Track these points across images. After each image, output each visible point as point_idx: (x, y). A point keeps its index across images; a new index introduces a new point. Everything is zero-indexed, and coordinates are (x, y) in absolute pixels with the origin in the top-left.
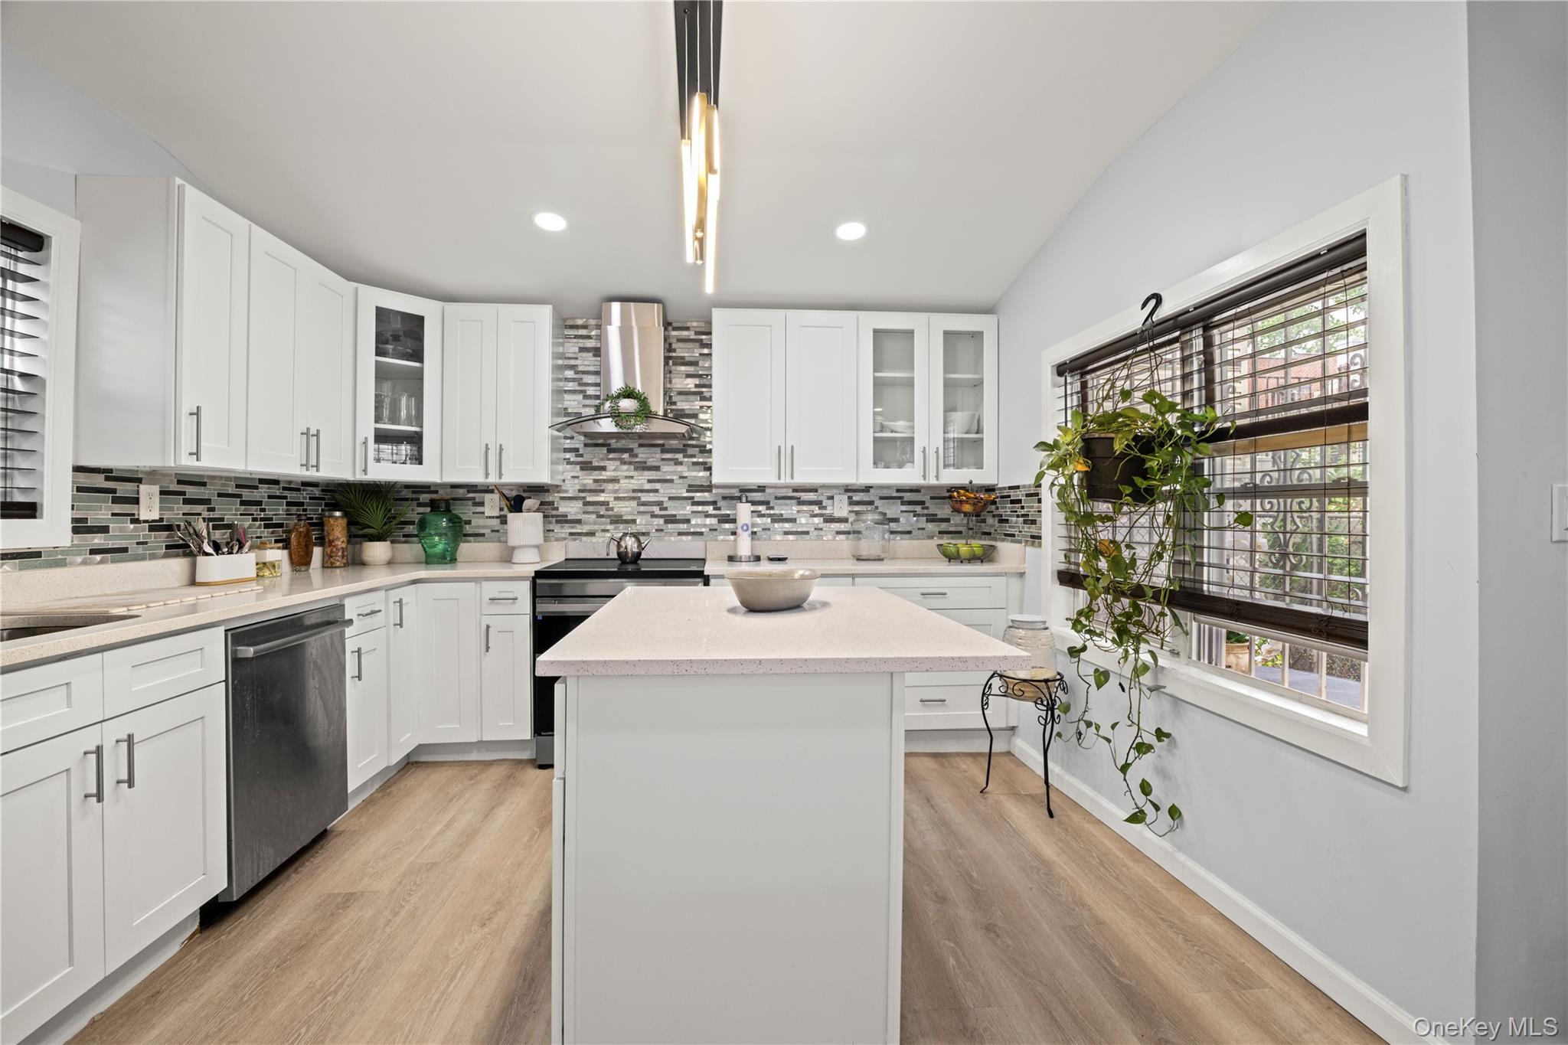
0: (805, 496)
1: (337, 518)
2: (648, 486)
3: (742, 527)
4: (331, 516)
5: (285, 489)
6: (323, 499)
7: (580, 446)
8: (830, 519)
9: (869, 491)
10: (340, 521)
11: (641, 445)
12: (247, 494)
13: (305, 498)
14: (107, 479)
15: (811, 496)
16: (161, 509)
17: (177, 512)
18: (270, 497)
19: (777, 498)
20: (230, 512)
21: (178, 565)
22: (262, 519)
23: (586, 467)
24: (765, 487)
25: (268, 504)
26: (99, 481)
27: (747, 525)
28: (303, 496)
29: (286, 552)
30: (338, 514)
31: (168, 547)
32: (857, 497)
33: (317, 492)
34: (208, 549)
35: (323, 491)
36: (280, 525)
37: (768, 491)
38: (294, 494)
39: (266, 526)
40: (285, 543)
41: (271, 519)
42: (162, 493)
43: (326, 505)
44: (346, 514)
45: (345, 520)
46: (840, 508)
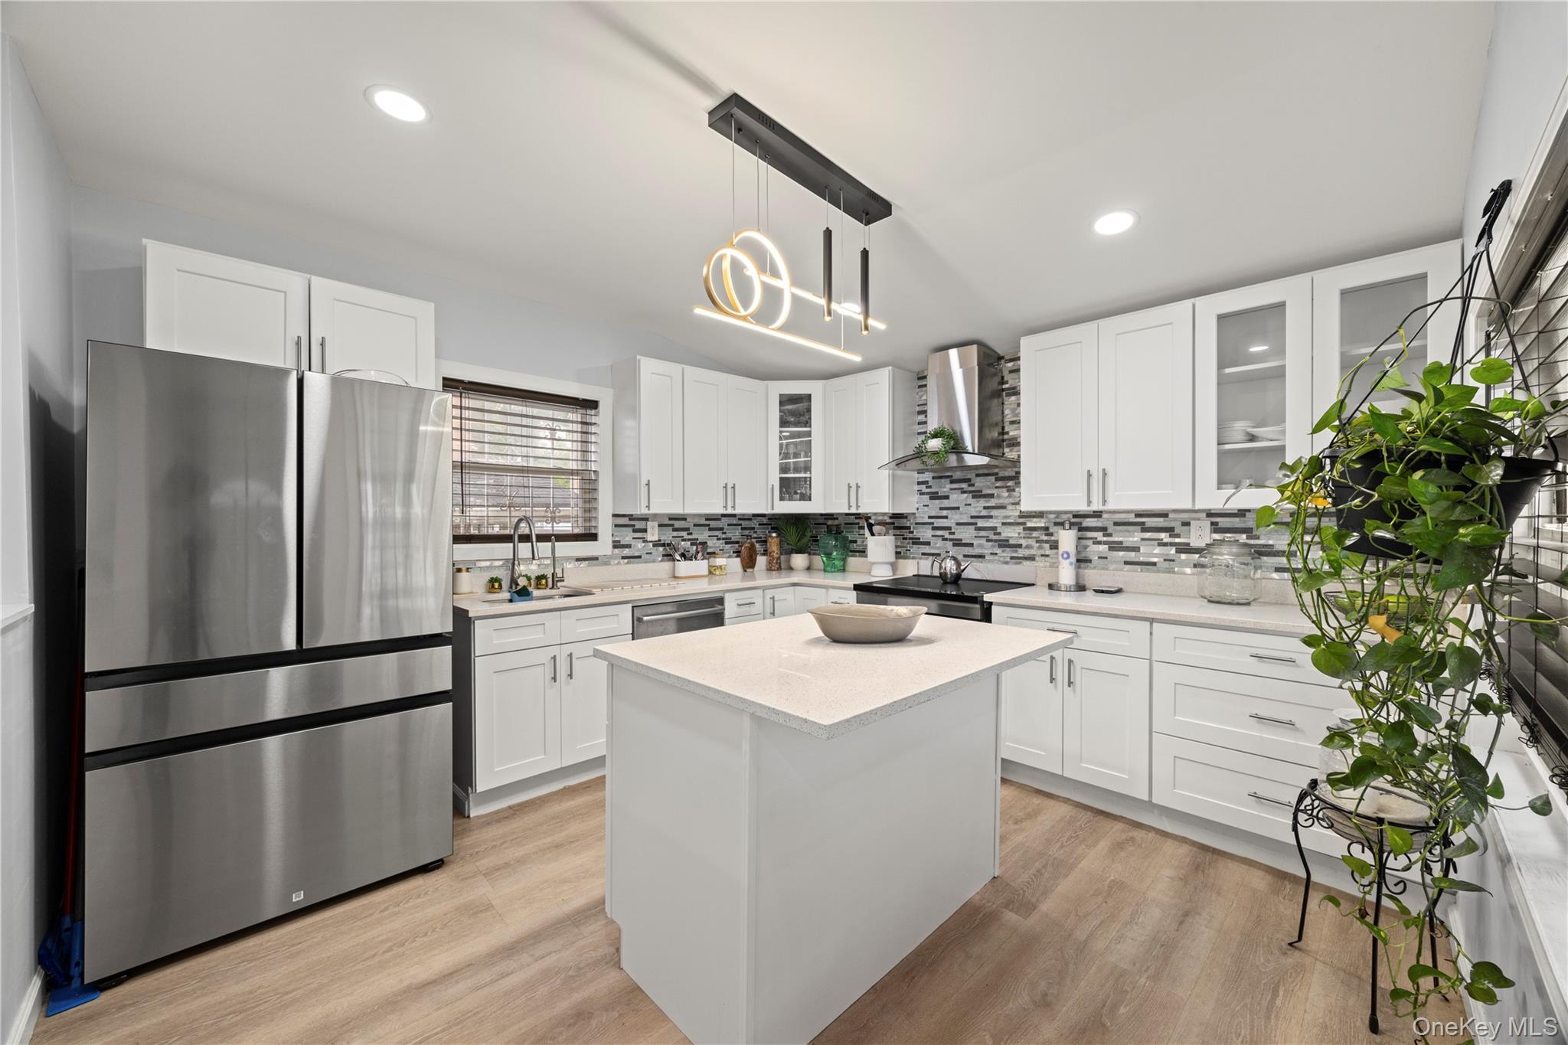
0: (1150, 522)
1: (773, 537)
2: (984, 513)
3: (1062, 555)
4: (770, 536)
5: (739, 519)
6: (770, 524)
7: (930, 479)
8: (1185, 549)
9: (1244, 516)
10: (775, 539)
11: (978, 475)
12: (713, 524)
13: (755, 524)
14: (630, 520)
15: (1159, 522)
16: (659, 534)
17: (668, 536)
18: (729, 525)
19: (1116, 524)
20: (702, 535)
21: (667, 565)
22: (723, 539)
23: (934, 496)
24: (1101, 512)
25: (728, 529)
26: (625, 521)
27: (1068, 554)
28: (754, 523)
29: (738, 559)
30: (774, 535)
31: (664, 556)
32: (1223, 522)
33: (765, 520)
34: (678, 558)
35: (769, 519)
36: (737, 542)
37: (1105, 516)
38: (747, 522)
39: (726, 543)
40: (738, 553)
41: (731, 539)
42: (659, 526)
43: (772, 528)
44: (779, 535)
45: (779, 539)
46: (1200, 535)
